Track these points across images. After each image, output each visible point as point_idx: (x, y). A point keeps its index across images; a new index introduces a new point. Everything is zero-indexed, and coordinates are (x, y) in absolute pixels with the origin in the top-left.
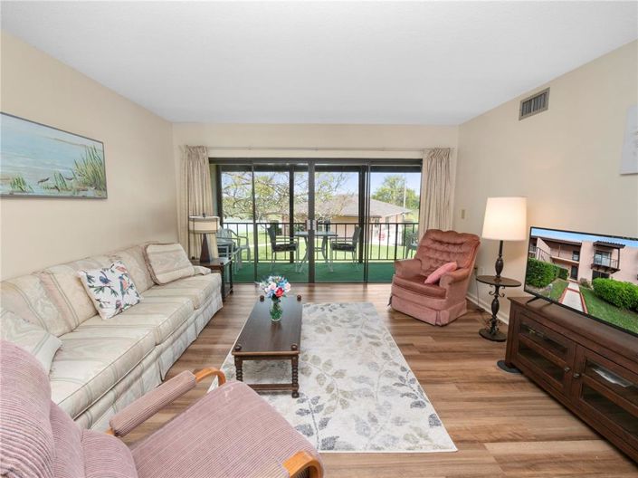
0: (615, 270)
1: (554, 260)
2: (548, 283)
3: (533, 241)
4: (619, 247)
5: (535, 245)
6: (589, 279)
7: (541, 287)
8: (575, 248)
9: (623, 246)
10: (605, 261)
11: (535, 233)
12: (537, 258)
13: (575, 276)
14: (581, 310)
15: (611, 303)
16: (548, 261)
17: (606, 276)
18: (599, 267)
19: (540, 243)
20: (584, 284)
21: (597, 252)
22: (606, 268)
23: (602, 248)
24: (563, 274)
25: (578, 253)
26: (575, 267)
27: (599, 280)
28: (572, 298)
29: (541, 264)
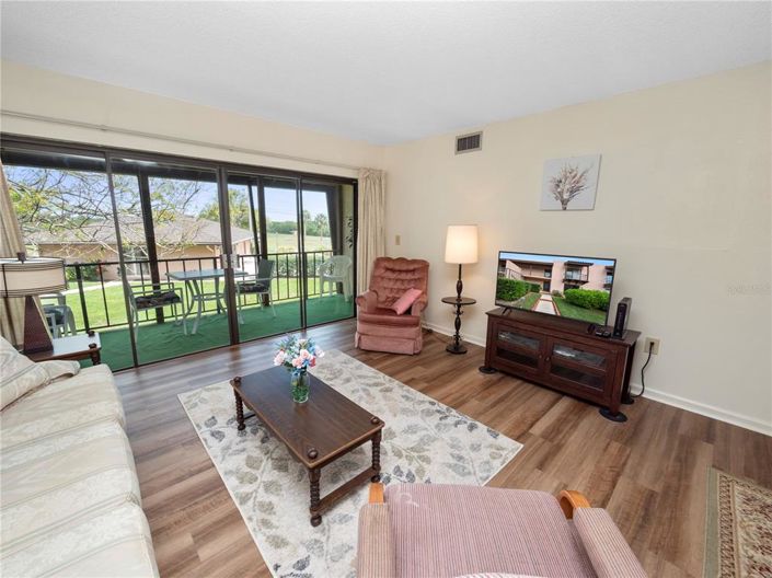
0: (584, 282)
1: (526, 278)
2: (520, 297)
3: (502, 263)
4: (588, 265)
5: (504, 266)
6: (561, 289)
7: (513, 300)
8: (548, 268)
9: (591, 264)
10: (576, 276)
11: (503, 256)
12: (507, 276)
13: (547, 289)
14: (554, 313)
15: (582, 306)
16: (519, 279)
17: (577, 287)
18: (570, 281)
19: (509, 265)
20: (556, 294)
21: (568, 270)
22: (577, 281)
23: (572, 267)
24: (535, 289)
25: (550, 271)
26: (547, 283)
27: (570, 291)
28: (545, 305)
29: (511, 282)
